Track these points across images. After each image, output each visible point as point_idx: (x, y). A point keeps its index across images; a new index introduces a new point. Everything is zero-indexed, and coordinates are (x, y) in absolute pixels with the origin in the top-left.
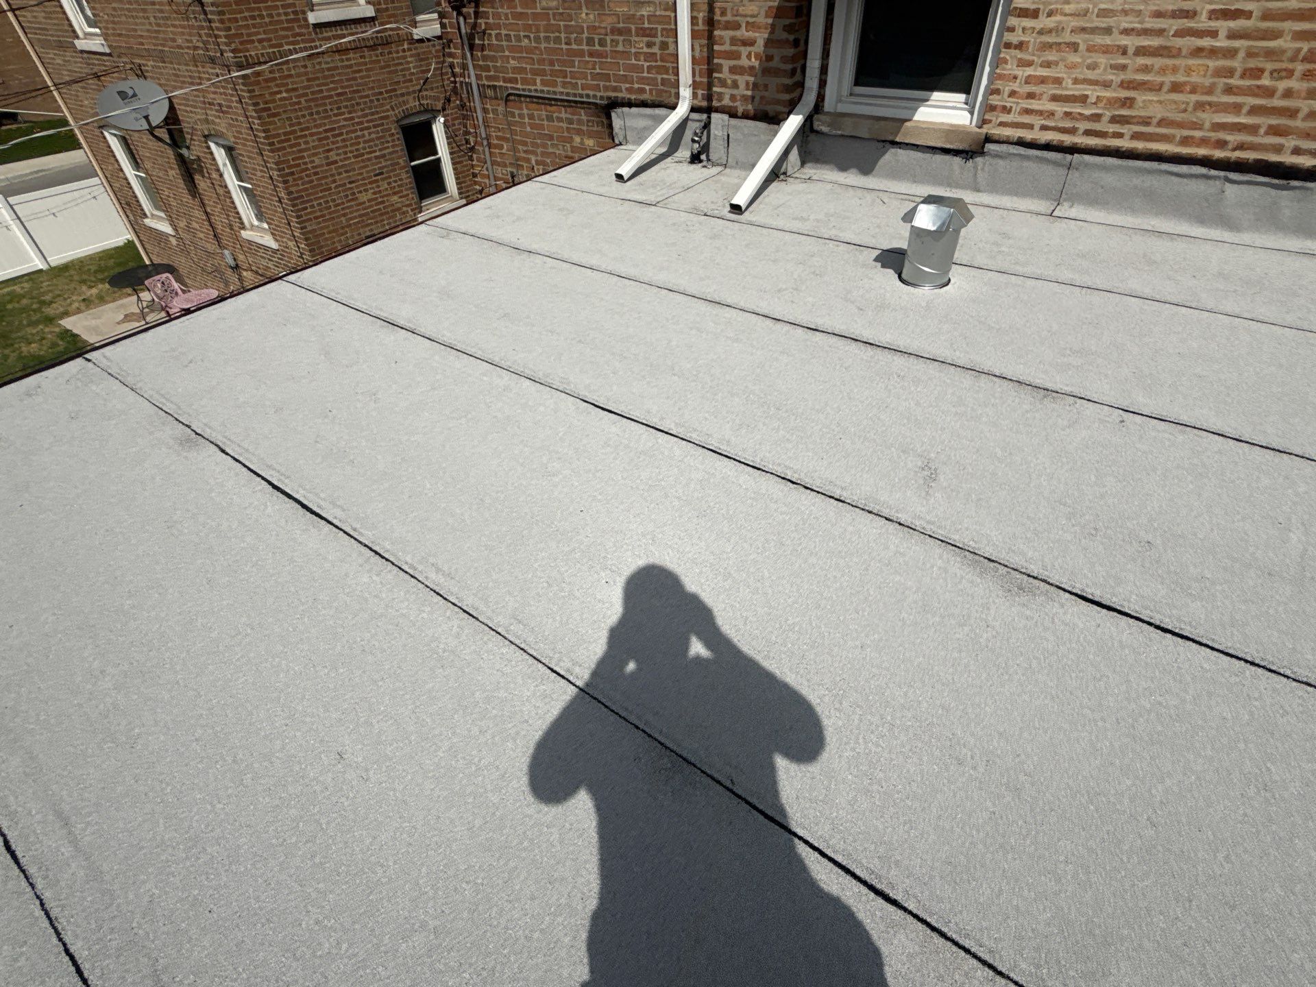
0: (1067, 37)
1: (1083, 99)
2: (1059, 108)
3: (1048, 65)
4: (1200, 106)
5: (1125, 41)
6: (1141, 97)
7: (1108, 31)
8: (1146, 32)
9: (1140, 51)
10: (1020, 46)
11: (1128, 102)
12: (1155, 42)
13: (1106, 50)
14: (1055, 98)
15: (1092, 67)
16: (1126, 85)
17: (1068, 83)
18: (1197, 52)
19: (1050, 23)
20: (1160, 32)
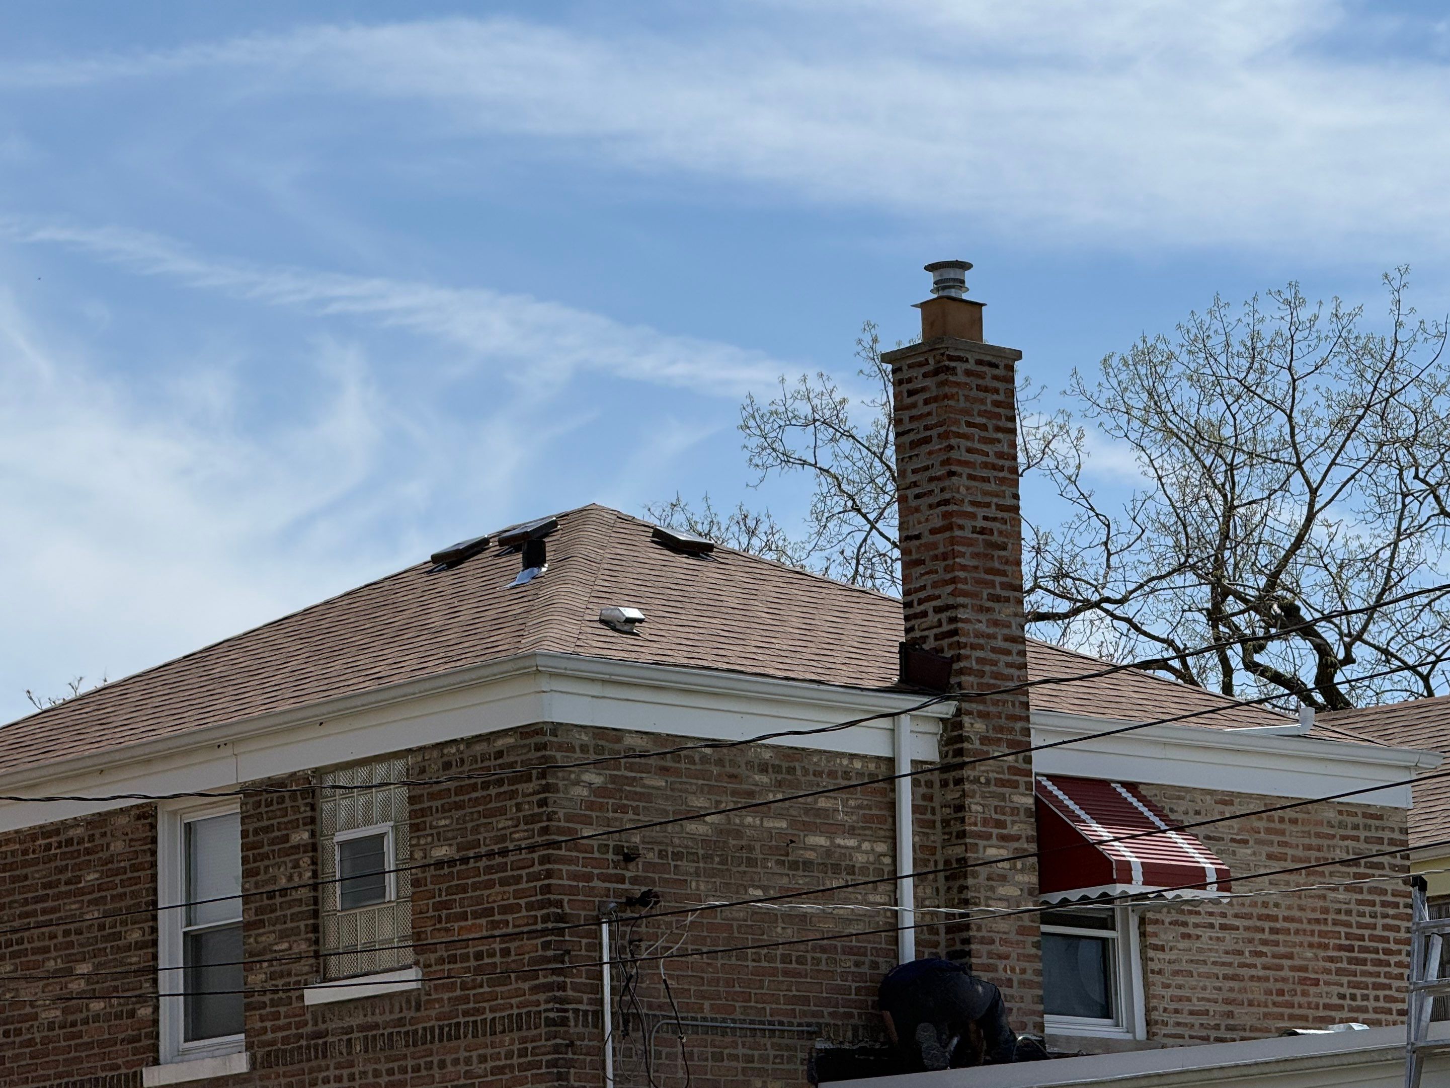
0: (1185, 966)
1: (1207, 1012)
2: (1196, 1021)
3: (1180, 987)
4: (1266, 1016)
5: (1215, 970)
6: (1237, 1010)
7: (1205, 962)
8: (1223, 964)
9: (1226, 977)
10: (1160, 972)
11: (1230, 1015)
12: (1229, 971)
13: (1208, 976)
14: (1191, 1013)
15: (1204, 988)
16: (1227, 1002)
17: (1195, 1000)
18: (1252, 978)
19: (1173, 956)
20: (1230, 964)
